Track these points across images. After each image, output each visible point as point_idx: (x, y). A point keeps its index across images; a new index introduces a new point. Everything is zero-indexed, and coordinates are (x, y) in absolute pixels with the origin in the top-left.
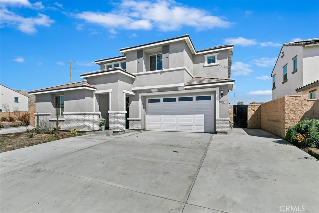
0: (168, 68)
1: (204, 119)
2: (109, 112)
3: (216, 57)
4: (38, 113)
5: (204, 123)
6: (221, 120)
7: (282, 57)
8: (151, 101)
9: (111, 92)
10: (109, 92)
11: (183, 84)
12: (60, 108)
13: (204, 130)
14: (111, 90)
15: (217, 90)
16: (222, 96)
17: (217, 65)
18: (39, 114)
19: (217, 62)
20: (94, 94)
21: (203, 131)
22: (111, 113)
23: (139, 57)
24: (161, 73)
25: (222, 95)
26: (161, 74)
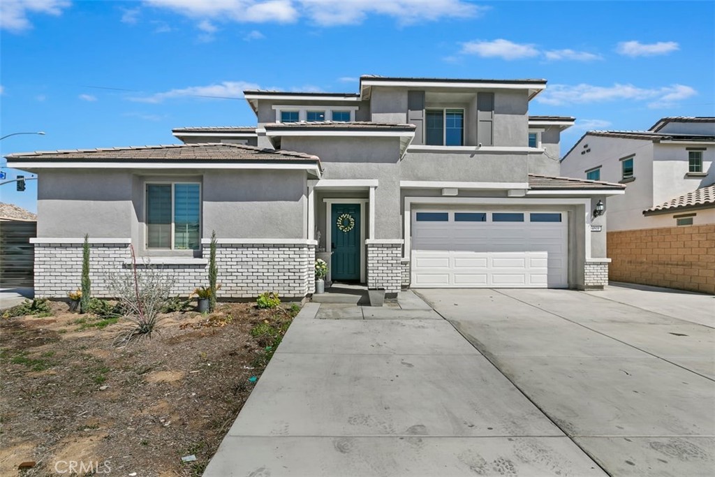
0: (492, 144)
1: (546, 260)
2: (368, 241)
3: (539, 137)
4: (86, 238)
5: (548, 268)
6: (594, 264)
7: (583, 153)
8: (421, 217)
9: (376, 187)
10: (369, 187)
11: (526, 185)
12: (173, 225)
13: (548, 284)
14: (375, 182)
15: (588, 202)
16: (595, 216)
17: (541, 153)
18: (91, 241)
19: (540, 147)
20: (311, 188)
21: (546, 285)
22: (373, 245)
23: (411, 107)
24: (473, 153)
25: (596, 213)
26: (471, 157)
